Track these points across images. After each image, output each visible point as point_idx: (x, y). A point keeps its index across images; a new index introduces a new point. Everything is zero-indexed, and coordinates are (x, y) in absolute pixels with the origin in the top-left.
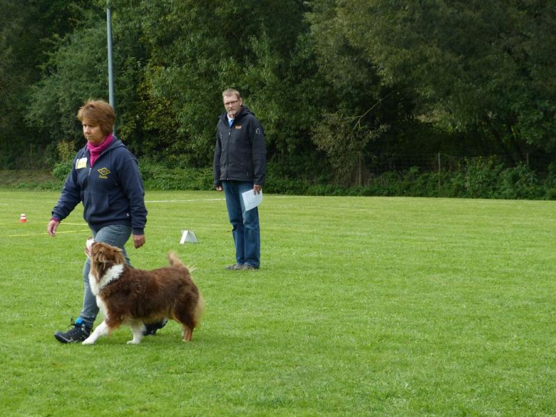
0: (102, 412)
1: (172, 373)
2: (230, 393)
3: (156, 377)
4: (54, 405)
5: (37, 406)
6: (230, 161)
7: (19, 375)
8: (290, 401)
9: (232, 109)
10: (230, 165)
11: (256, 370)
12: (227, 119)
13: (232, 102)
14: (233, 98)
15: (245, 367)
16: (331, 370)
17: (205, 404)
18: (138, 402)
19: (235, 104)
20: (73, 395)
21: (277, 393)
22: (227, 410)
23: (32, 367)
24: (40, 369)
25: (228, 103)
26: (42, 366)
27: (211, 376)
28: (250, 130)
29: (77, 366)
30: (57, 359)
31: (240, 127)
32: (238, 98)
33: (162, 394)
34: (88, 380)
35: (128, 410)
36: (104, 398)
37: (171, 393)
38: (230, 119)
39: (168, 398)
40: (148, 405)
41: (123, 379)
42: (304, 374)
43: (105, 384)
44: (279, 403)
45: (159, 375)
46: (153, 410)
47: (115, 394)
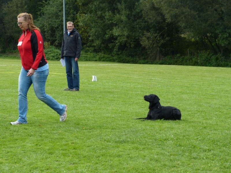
0: (57, 143)
1: (84, 130)
2: (105, 138)
3: (78, 131)
4: (39, 141)
5: (32, 141)
6: (68, 49)
7: (26, 129)
8: (128, 141)
9: (70, 29)
10: (68, 50)
11: (115, 129)
12: (67, 32)
13: (71, 27)
14: (71, 25)
15: (111, 128)
16: (144, 130)
17: (96, 141)
18: (71, 140)
19: (72, 27)
20: (46, 137)
21: (124, 138)
22: (104, 144)
23: (31, 126)
24: (34, 127)
25: (69, 27)
26: (35, 126)
27: (98, 131)
28: (76, 37)
29: (48, 126)
30: (41, 123)
31: (72, 36)
32: (73, 25)
33: (80, 137)
34: (53, 132)
35: (67, 143)
36: (58, 139)
37: (83, 137)
38: (69, 33)
39: (82, 139)
40: (74, 141)
41: (65, 131)
42: (134, 131)
43: (58, 133)
44: (124, 142)
45: (79, 130)
46: (77, 143)
47: (62, 137)
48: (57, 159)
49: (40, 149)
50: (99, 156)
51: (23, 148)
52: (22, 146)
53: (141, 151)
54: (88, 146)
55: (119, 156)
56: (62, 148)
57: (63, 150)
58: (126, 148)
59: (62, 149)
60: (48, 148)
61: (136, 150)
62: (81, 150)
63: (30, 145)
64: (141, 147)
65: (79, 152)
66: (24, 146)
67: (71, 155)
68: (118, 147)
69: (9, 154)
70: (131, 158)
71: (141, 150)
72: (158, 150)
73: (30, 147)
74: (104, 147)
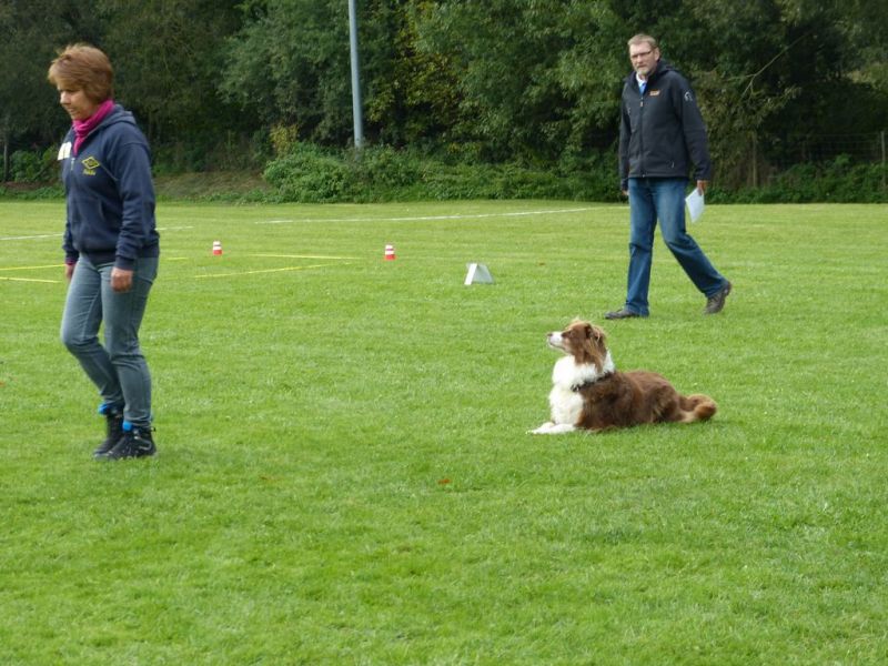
0: (338, 553)
1: (450, 491)
2: (541, 522)
3: (425, 498)
4: (264, 543)
5: (236, 545)
7: (209, 496)
8: (638, 533)
9: (641, 65)
11: (584, 483)
15: (566, 480)
16: (704, 484)
17: (502, 539)
18: (396, 537)
19: (648, 57)
20: (293, 527)
21: (617, 521)
22: (536, 550)
23: (228, 484)
24: (240, 486)
26: (244, 481)
27: (511, 495)
28: (675, 97)
29: (300, 480)
30: (268, 470)
33: (433, 524)
34: (317, 503)
35: (380, 550)
36: (342, 532)
37: (449, 522)
39: (444, 531)
40: (411, 541)
41: (372, 500)
42: (660, 490)
43: (344, 510)
44: (622, 536)
45: (428, 494)
46: (420, 550)
47: (359, 525)
48: (342, 617)
49: (268, 576)
50: (516, 602)
51: (197, 577)
52: (193, 568)
53: (693, 572)
54: (471, 561)
55: (601, 598)
56: (358, 573)
57: (367, 580)
58: (631, 562)
59: (358, 577)
60: (300, 572)
61: (670, 571)
62: (442, 579)
63: (227, 562)
64: (694, 558)
65: (432, 584)
66: (201, 567)
67: (399, 601)
68: (596, 559)
69: (142, 602)
70: (653, 606)
71: (696, 570)
72: (768, 568)
73: (228, 570)
74: (536, 560)
